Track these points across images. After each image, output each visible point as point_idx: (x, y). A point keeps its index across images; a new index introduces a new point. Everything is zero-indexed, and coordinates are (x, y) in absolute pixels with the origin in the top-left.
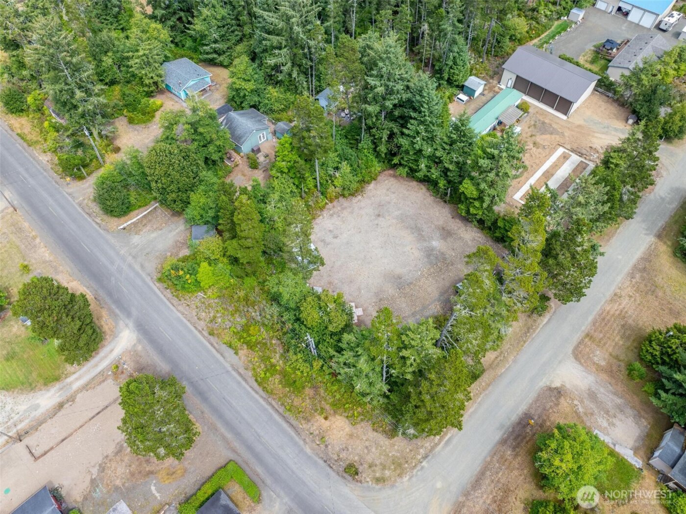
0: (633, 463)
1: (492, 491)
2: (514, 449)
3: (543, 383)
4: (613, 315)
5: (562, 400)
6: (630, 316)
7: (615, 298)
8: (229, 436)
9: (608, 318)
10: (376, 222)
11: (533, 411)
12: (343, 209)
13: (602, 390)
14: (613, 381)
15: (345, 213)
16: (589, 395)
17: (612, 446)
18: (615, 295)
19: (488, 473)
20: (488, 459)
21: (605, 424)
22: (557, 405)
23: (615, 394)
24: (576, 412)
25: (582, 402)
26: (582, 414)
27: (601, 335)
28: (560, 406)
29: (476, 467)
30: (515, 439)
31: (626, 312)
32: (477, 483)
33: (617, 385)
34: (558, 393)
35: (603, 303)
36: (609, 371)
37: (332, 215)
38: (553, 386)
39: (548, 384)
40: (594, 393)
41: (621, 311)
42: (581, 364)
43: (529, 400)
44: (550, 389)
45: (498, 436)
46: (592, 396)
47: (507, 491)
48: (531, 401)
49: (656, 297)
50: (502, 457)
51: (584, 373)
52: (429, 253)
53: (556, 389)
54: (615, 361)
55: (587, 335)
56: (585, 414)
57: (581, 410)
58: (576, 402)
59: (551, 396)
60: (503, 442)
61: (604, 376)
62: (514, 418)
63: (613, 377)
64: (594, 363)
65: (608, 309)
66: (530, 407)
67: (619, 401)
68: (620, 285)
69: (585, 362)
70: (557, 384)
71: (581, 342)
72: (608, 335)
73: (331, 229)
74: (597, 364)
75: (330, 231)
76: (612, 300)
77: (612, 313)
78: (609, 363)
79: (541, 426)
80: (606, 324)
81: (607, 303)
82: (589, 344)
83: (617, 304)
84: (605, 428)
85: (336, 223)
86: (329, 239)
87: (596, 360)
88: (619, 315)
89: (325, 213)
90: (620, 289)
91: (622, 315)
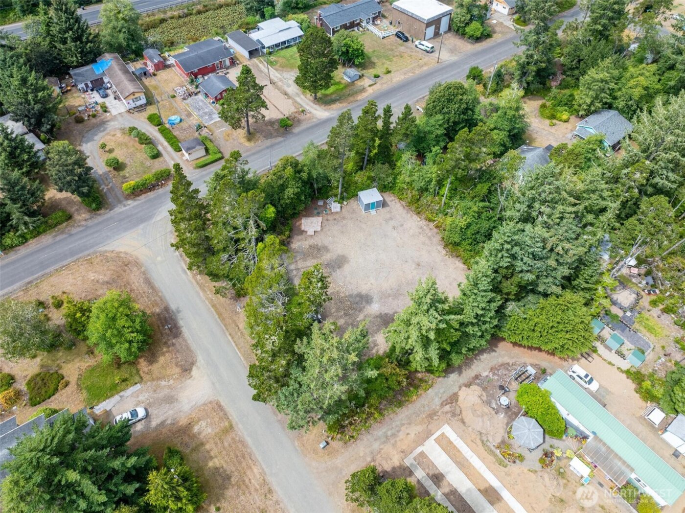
0: (100, 406)
1: (138, 290)
2: (158, 315)
3: (201, 359)
4: (244, 473)
5: (178, 370)
6: (238, 496)
7: (266, 488)
9: (244, 464)
10: (410, 261)
11: (180, 340)
12: (430, 238)
13: (171, 412)
14: (174, 429)
15: (424, 239)
16: (172, 397)
17: (121, 394)
18: (270, 491)
19: (151, 291)
20: (160, 294)
21: (141, 398)
22: (177, 365)
23: (162, 423)
24: (164, 378)
25: (170, 387)
26: (159, 382)
27: (226, 444)
28: (174, 366)
29: (157, 284)
30: (165, 318)
31: (244, 494)
32: (148, 282)
33: (169, 430)
34: (186, 369)
35: (264, 466)
36: (186, 430)
37: (421, 228)
38: (194, 368)
39: (198, 364)
40: (172, 403)
41: (247, 487)
42: (204, 404)
43: (190, 341)
44: (193, 364)
45: (173, 307)
46: (170, 400)
48: (189, 342)
50: (157, 304)
51: (194, 403)
52: (366, 299)
53: (191, 369)
54: (194, 445)
55: (231, 427)
56: (158, 386)
57: (163, 383)
58: (171, 382)
59: (186, 361)
60: (167, 309)
61: (183, 422)
62: (181, 323)
63: (179, 430)
64: (199, 420)
65: (255, 470)
66: (185, 340)
67: (154, 424)
68: (281, 505)
69: (204, 410)
70: (195, 372)
71: (226, 416)
72: (224, 453)
73: (405, 226)
74: (198, 422)
75: (402, 225)
76: (264, 483)
77: (248, 473)
78: (194, 437)
79: (166, 343)
80: (237, 457)
81: (263, 474)
82: (222, 425)
83: (258, 487)
84: (138, 397)
85: (411, 231)
86: (392, 223)
87: (203, 424)
88: (244, 481)
89: (423, 223)
90: (277, 503)
91: (242, 485)
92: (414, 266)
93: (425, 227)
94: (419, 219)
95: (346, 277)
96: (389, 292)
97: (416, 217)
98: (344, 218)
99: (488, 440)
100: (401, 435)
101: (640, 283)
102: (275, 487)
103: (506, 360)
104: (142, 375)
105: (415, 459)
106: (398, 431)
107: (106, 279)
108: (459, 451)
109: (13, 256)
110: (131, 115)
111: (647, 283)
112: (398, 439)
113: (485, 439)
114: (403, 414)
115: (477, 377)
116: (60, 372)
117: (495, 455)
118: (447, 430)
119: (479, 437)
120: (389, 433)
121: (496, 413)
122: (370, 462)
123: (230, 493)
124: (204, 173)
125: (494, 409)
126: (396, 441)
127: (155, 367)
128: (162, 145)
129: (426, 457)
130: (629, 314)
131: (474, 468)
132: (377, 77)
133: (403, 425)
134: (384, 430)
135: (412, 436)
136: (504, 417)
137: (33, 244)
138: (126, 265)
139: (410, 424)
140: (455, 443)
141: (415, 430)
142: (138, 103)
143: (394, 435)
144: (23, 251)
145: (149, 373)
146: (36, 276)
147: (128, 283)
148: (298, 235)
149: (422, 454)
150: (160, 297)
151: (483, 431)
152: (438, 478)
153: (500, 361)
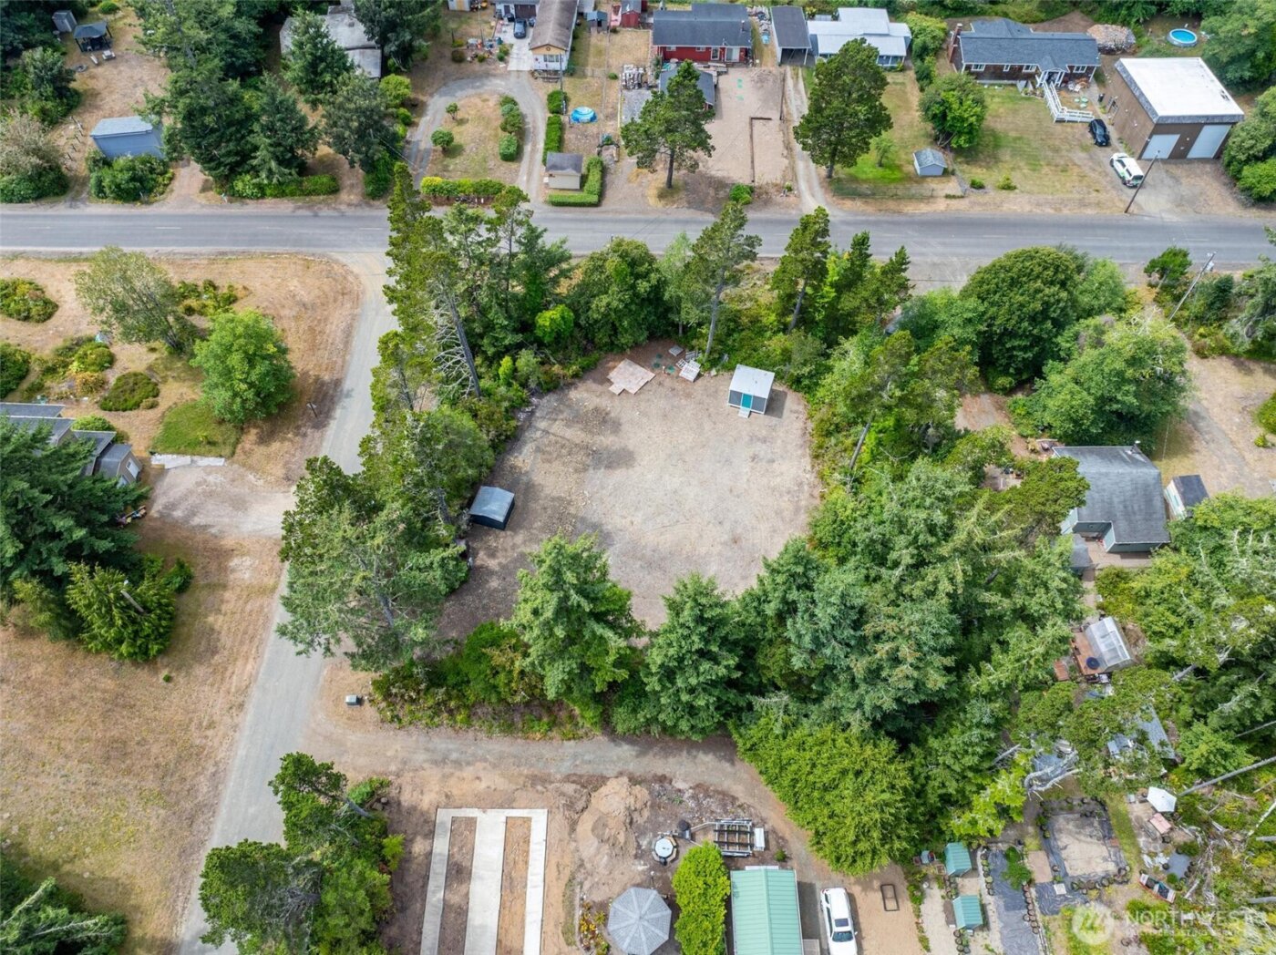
0: (164, 457)
1: (329, 336)
2: (323, 384)
4: (236, 660)
5: (281, 472)
6: (204, 683)
7: (241, 699)
8: (623, 216)
9: (245, 648)
10: (727, 526)
11: (317, 434)
12: (797, 510)
13: (226, 520)
14: (211, 545)
15: (785, 504)
16: (245, 502)
17: (196, 458)
18: (241, 706)
19: (341, 346)
20: (348, 357)
21: (211, 479)
22: (286, 464)
23: (205, 527)
24: (257, 472)
25: (253, 488)
26: (248, 473)
27: (249, 607)
28: (282, 465)
30: (326, 394)
31: (212, 685)
32: (348, 334)
33: (205, 542)
35: (262, 670)
36: (222, 554)
37: (800, 484)
40: (238, 509)
41: (223, 679)
42: (270, 538)
45: (348, 384)
46: (239, 504)
47: (313, 347)
48: (324, 444)
49: (157, 766)
50: (333, 369)
51: (261, 527)
54: (215, 580)
55: (273, 590)
56: (242, 477)
57: (251, 477)
58: (261, 482)
59: (299, 468)
60: (337, 383)
61: (228, 542)
62: (338, 413)
63: (215, 550)
64: (248, 553)
65: (249, 667)
66: (322, 439)
67: (196, 521)
68: (237, 734)
69: (263, 544)
72: (237, 616)
73: (775, 465)
74: (243, 555)
75: (772, 461)
76: (244, 691)
77: (239, 663)
78: (223, 569)
79: (298, 427)
80: (245, 633)
81: (253, 678)
82: (266, 580)
83: (233, 690)
84: (209, 474)
85: (779, 480)
86: (760, 449)
87: (247, 561)
88: (226, 669)
89: (811, 477)
90: (235, 728)
91: (220, 672)
92: (725, 537)
93: (806, 487)
94: (809, 468)
95: (603, 488)
96: (648, 553)
97: (807, 462)
98: (688, 396)
99: (581, 884)
100: (468, 772)
101: (1153, 855)
102: (250, 708)
103: (738, 790)
104: (238, 450)
105: (454, 820)
106: (468, 764)
107: (306, 299)
108: (526, 863)
109: (236, 209)
110: (532, 80)
111: (1166, 867)
112: (458, 773)
113: (580, 877)
114: (500, 745)
115: (662, 779)
116: (160, 386)
117: (570, 914)
118: (539, 818)
119: (573, 868)
120: (454, 756)
121: (636, 857)
122: (391, 773)
123: (200, 671)
124: (552, 215)
125: (639, 846)
126: (452, 774)
127: (261, 451)
128: (534, 145)
129: (473, 831)
130: (1060, 889)
131: (524, 905)
132: (977, 186)
133: (486, 760)
134: (451, 746)
135: (482, 786)
136: (643, 871)
137: (269, 206)
138: (343, 294)
139: (495, 766)
140: (532, 846)
141: (492, 780)
142: (554, 66)
143: (458, 763)
144: (252, 207)
145: (247, 453)
146: (235, 249)
147: (326, 320)
148: (595, 381)
149: (471, 823)
150: (344, 362)
151: (588, 866)
152: (459, 873)
153: (729, 785)
